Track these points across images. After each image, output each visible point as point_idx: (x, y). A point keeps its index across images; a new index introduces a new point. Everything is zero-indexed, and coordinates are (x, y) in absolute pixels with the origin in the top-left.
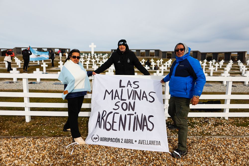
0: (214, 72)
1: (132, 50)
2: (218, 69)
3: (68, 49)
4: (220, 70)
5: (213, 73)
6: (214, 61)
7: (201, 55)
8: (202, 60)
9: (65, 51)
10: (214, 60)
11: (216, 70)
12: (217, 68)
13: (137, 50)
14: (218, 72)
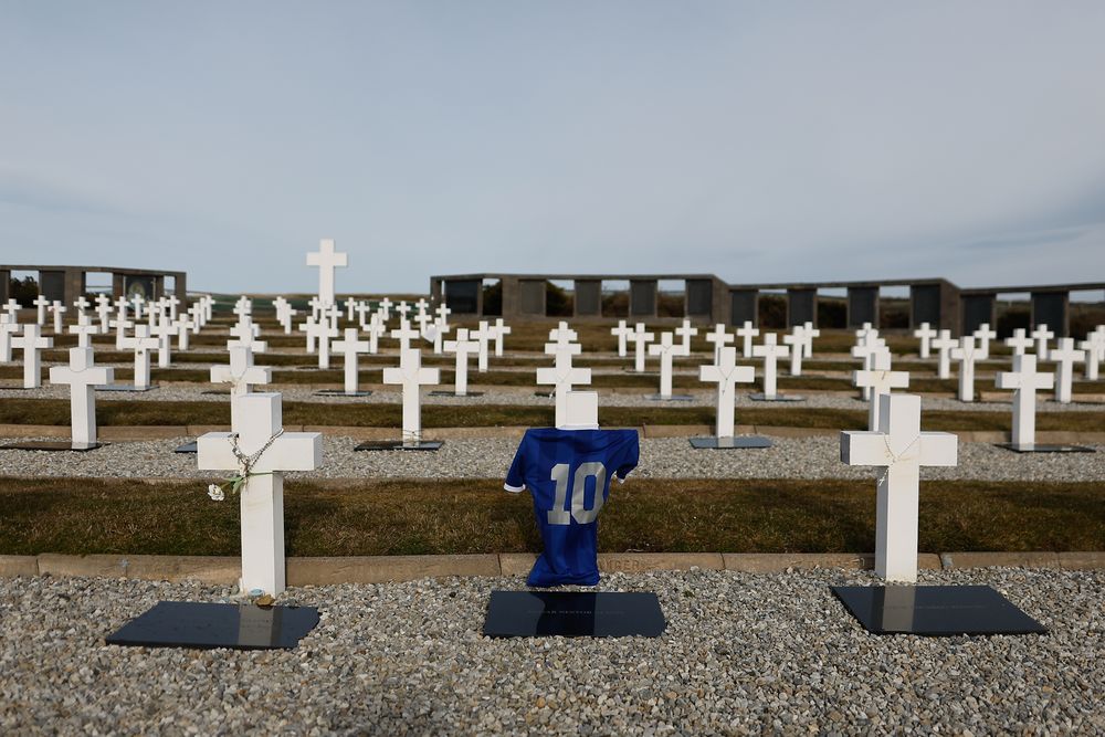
0: (1051, 408)
1: (554, 282)
2: (1076, 388)
3: (169, 274)
4: (1095, 397)
5: (1043, 421)
6: (1043, 333)
7: (960, 303)
8: (966, 329)
9: (154, 283)
10: (1043, 327)
11: (1066, 394)
12: (1067, 378)
13: (581, 281)
14: (1081, 408)
